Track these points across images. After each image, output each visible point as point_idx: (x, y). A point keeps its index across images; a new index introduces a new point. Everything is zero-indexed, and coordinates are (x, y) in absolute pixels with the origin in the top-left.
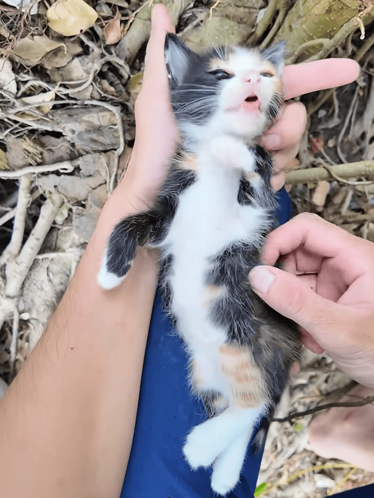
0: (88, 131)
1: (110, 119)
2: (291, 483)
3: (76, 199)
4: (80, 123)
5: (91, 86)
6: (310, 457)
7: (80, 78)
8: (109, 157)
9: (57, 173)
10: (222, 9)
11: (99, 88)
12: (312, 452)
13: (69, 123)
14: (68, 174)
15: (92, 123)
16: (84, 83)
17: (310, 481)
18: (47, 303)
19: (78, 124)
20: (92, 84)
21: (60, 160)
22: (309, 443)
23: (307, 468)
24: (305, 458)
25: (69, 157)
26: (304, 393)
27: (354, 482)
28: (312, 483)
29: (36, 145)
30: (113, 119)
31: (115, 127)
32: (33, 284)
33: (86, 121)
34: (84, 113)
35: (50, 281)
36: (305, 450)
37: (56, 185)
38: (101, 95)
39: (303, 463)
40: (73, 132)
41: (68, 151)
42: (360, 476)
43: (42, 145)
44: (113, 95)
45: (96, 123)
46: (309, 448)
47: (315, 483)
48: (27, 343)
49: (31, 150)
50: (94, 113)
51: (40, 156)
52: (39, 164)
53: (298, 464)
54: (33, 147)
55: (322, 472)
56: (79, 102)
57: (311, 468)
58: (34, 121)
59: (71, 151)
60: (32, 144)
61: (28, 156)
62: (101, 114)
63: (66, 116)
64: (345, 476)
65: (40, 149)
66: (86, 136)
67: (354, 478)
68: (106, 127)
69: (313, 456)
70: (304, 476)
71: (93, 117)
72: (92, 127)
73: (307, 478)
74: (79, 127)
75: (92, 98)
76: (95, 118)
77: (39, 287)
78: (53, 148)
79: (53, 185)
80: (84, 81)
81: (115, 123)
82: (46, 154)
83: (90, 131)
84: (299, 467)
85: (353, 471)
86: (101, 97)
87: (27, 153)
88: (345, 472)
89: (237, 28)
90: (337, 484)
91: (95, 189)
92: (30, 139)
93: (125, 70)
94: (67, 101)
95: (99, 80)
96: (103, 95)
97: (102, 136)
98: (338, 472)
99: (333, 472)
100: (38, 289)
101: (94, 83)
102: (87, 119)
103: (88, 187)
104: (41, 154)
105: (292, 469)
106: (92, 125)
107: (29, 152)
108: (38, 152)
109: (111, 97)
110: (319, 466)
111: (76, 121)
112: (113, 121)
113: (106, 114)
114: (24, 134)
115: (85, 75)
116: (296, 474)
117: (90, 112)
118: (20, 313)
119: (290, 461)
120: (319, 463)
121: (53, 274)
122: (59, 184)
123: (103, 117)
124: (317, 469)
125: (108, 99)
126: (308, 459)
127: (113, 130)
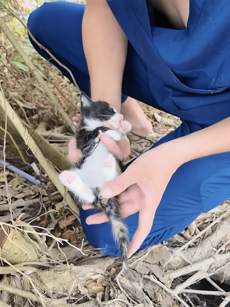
0: (134, 281)
1: (122, 279)
2: (170, 126)
3: (160, 267)
4: (134, 286)
5: (118, 297)
6: (155, 129)
7: (119, 305)
8: (135, 267)
9: (158, 279)
10: (41, 287)
11: (115, 294)
12: (153, 129)
13: (138, 289)
14: (155, 275)
15: (130, 283)
16: (119, 301)
17: (163, 121)
18: (203, 247)
19: (135, 286)
20: (117, 298)
21: (153, 283)
22: (151, 133)
23: (160, 126)
24: (157, 130)
25: (149, 281)
26: (137, 148)
27: (148, 109)
28: (163, 120)
29: (157, 296)
30: (121, 278)
31: (122, 274)
32: (203, 258)
33: (132, 285)
34: (130, 288)
35: (195, 253)
36: (155, 132)
37: (162, 276)
38: (117, 291)
39: (160, 129)
40: (139, 285)
41: (147, 284)
42: (144, 108)
43: (155, 294)
44: (113, 287)
45: (128, 281)
46: (153, 132)
47: (161, 119)
48: (222, 241)
49: (161, 296)
50: (126, 285)
51: (159, 291)
52: (162, 289)
53: (162, 130)
54: (159, 296)
55: (155, 120)
56: (128, 295)
57: (158, 125)
58: (150, 304)
59: (146, 283)
60: (158, 298)
61: (163, 294)
62: (124, 283)
63: (137, 293)
64: (149, 112)
65: (157, 293)
66: (136, 280)
67: (146, 109)
68: (126, 277)
69: (154, 128)
70: (163, 125)
71: (128, 284)
72: (131, 281)
73: (163, 123)
74: (136, 285)
75: (121, 292)
76: (127, 283)
77: (201, 255)
78: (152, 290)
79: (163, 278)
80: (118, 302)
81: (121, 276)
82: (156, 290)
83: (133, 280)
84: (162, 129)
85: (145, 111)
86: (118, 290)
87: (163, 296)
88: (147, 114)
89: (42, 276)
90: (154, 112)
91: (150, 263)
92: (157, 300)
93: (99, 295)
94: (132, 300)
95: (113, 297)
96: (116, 290)
97: (130, 275)
98: (149, 116)
99: (151, 118)
100: (202, 254)
101: (116, 298)
102: (130, 285)
103: (152, 266)
104: (158, 292)
105: (166, 130)
106: (131, 282)
107: (162, 295)
108: (158, 293)
109: (114, 287)
110: (155, 123)
111: (135, 288)
112: (122, 277)
113: (122, 281)
114: (158, 305)
115: (116, 304)
116: (166, 127)
117: (127, 287)
118: (215, 252)
119: (163, 133)
120: (154, 124)
121: (192, 254)
122: (161, 275)
123: (124, 281)
124: (156, 123)
125: (116, 287)
126: (157, 128)
127: (124, 274)
